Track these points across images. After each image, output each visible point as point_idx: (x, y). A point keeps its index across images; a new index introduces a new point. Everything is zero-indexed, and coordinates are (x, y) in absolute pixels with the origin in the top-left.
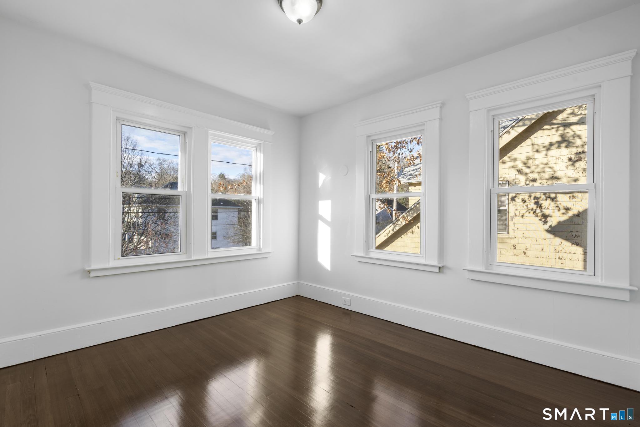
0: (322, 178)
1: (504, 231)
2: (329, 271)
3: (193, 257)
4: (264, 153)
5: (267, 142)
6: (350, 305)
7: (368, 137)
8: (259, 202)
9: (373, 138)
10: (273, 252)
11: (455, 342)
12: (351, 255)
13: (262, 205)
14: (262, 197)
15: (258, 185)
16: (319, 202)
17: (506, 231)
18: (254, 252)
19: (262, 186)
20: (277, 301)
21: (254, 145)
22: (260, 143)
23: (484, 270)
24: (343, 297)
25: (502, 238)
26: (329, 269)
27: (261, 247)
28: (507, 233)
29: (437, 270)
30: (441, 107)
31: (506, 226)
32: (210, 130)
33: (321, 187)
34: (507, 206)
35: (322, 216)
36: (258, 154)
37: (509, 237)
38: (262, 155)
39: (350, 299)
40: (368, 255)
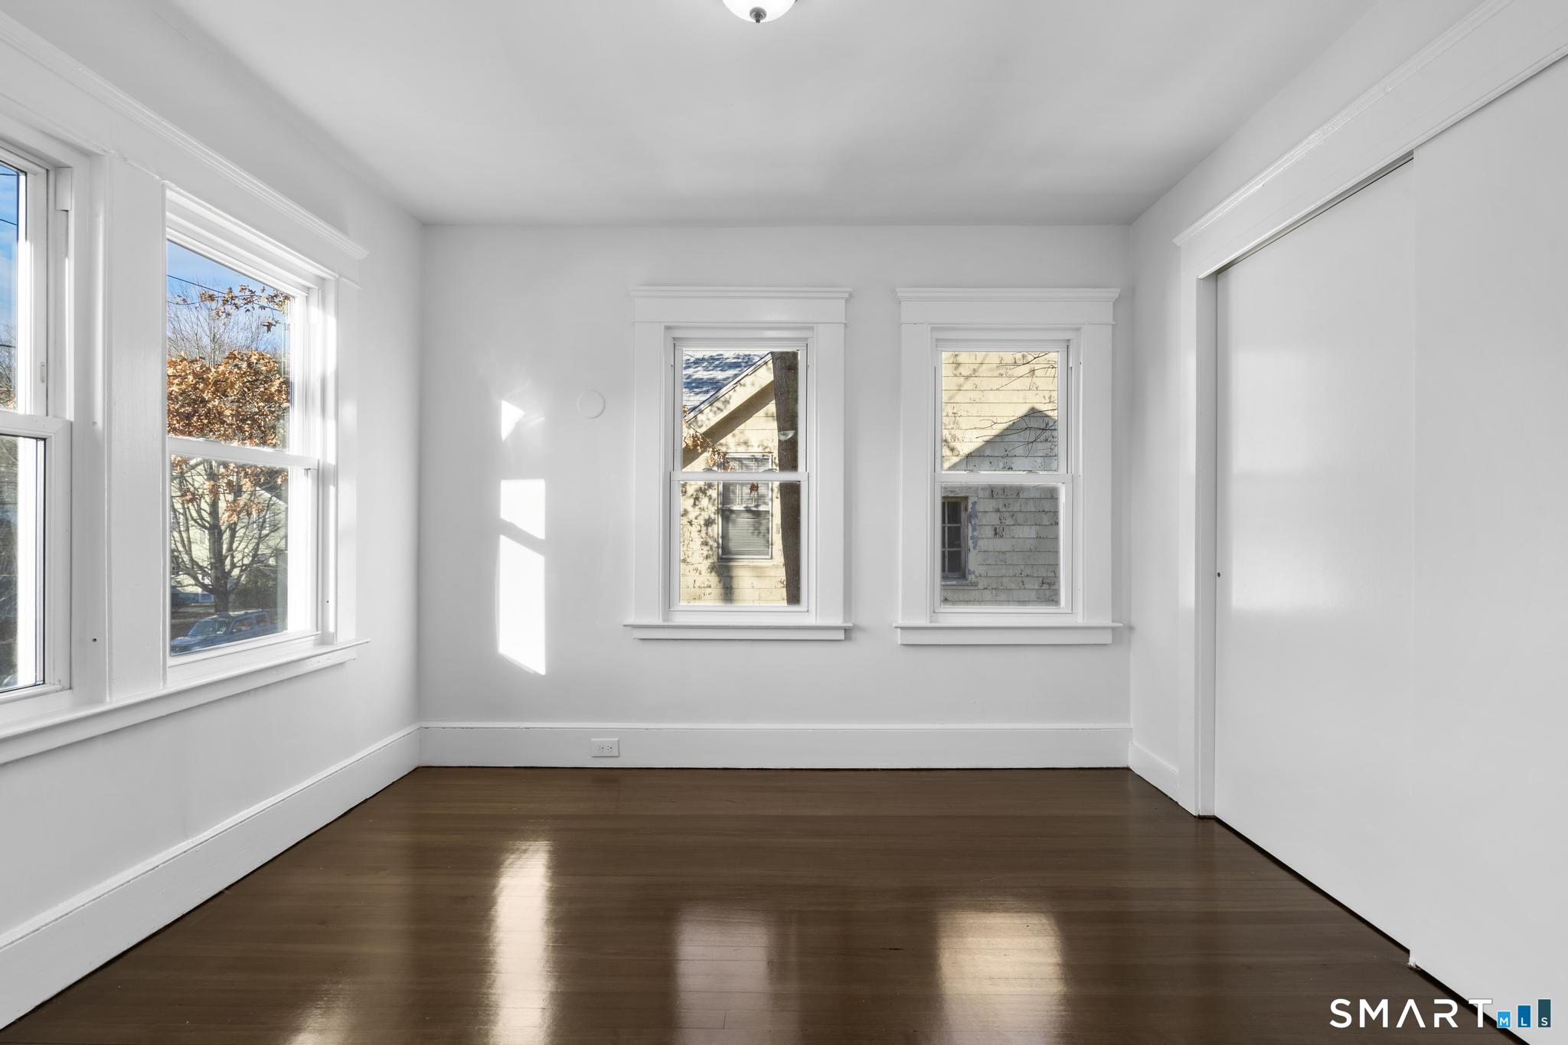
0: (510, 416)
1: (763, 554)
2: (536, 675)
3: (108, 699)
4: (337, 315)
5: (347, 278)
6: (617, 755)
7: (668, 328)
8: (322, 478)
9: (678, 334)
10: (367, 642)
11: (877, 772)
12: (625, 626)
13: (332, 489)
14: (331, 460)
15: (317, 420)
16: (499, 483)
17: (768, 554)
18: (306, 648)
19: (331, 423)
20: (370, 798)
21: (305, 279)
22: (323, 279)
23: (929, 624)
24: (593, 740)
25: (760, 568)
26: (542, 671)
27: (331, 629)
28: (769, 557)
29: (841, 635)
30: (847, 300)
31: (768, 542)
32: (171, 190)
33: (506, 439)
34: (770, 503)
35: (511, 524)
36: (315, 312)
37: (773, 565)
38: (332, 321)
39: (617, 739)
40: (668, 621)
